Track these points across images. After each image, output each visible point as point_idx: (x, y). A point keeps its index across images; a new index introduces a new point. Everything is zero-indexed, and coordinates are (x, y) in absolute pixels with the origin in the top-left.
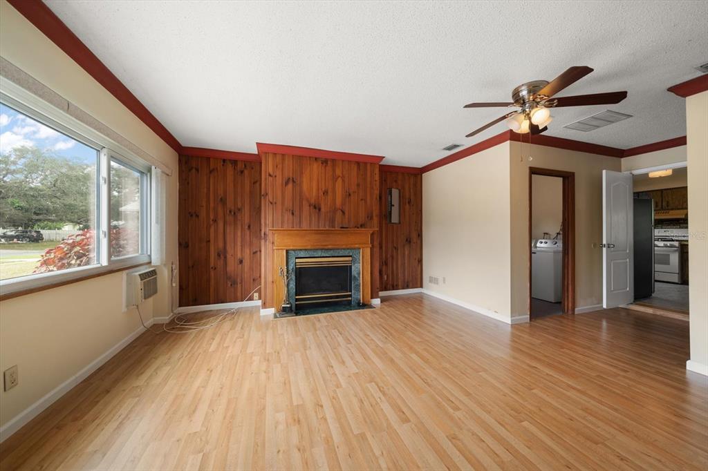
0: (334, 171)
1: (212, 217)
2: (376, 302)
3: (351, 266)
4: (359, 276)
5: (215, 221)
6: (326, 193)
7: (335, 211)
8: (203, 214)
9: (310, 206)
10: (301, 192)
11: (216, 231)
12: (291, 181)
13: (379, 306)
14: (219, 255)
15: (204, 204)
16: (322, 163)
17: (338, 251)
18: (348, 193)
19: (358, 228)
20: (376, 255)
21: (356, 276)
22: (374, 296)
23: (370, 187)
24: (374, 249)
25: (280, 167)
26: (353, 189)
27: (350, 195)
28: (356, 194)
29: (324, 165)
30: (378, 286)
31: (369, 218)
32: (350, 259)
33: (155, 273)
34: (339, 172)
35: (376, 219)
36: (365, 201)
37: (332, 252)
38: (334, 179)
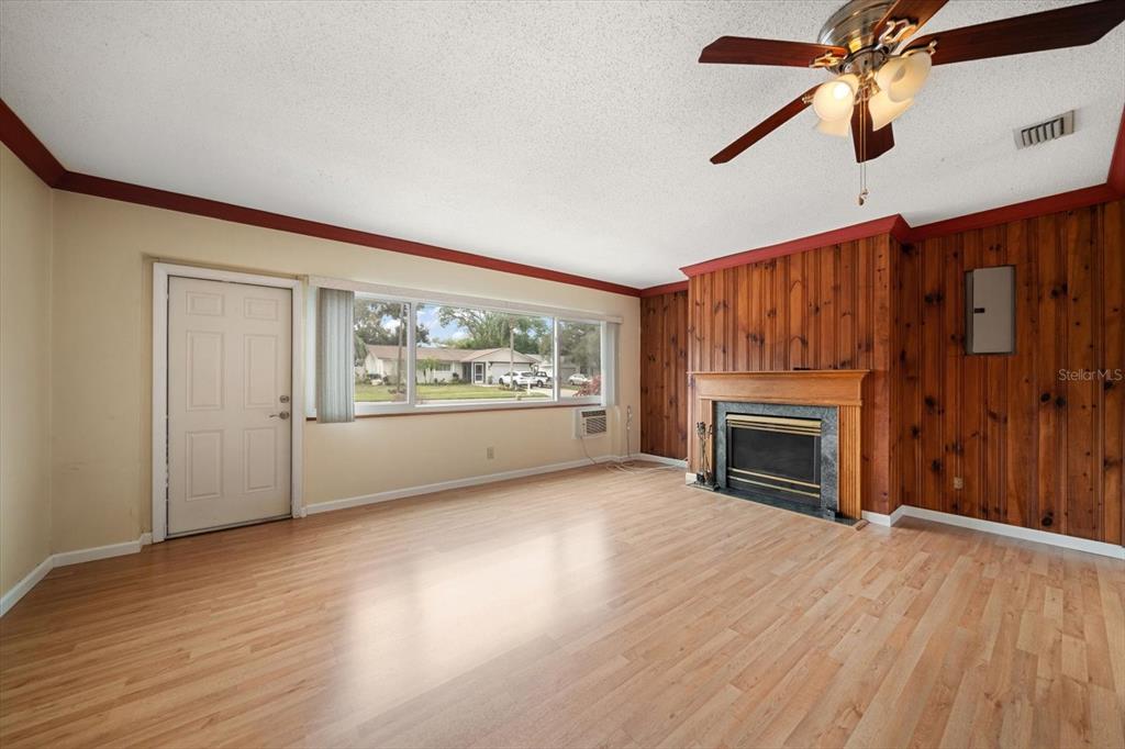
0: (787, 274)
1: (665, 360)
2: (881, 521)
3: (819, 438)
4: (835, 459)
5: (668, 364)
6: (773, 313)
7: (788, 341)
8: (658, 358)
9: (748, 337)
10: (735, 318)
11: (669, 376)
12: (722, 305)
13: (888, 532)
14: (671, 403)
15: (659, 346)
16: (766, 268)
17: (791, 408)
18: (813, 308)
19: (836, 368)
20: (881, 425)
21: (829, 457)
22: (876, 507)
23: (867, 287)
24: (877, 412)
25: (708, 289)
26: (824, 299)
27: (817, 309)
28: (832, 306)
29: (769, 270)
30: (887, 490)
31: (864, 348)
32: (818, 424)
33: (603, 413)
34: (795, 274)
35: (881, 348)
36: (854, 316)
37: (781, 409)
38: (788, 288)
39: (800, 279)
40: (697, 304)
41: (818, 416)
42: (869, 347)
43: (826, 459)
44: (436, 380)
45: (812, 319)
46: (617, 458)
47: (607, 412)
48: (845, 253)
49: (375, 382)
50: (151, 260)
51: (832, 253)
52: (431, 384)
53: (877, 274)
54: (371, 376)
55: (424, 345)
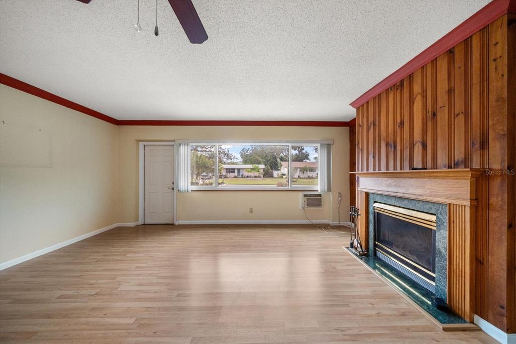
0: (411, 90)
3: (435, 232)
6: (401, 124)
7: (412, 145)
9: (386, 145)
10: (379, 132)
12: (372, 124)
16: (397, 89)
17: (413, 202)
18: (430, 114)
19: (450, 167)
20: (497, 228)
21: (443, 251)
22: (491, 317)
23: (481, 82)
24: (493, 215)
25: (365, 114)
26: (440, 104)
27: (434, 114)
28: (446, 109)
29: (399, 90)
30: (504, 302)
31: (477, 146)
32: (434, 218)
33: (320, 195)
34: (417, 88)
35: (498, 145)
36: (467, 114)
37: (406, 202)
38: (412, 102)
39: (420, 92)
40: (360, 126)
41: (434, 211)
42: (484, 145)
43: (440, 252)
44: (309, 176)
45: (430, 124)
46: (331, 223)
47: (322, 195)
48: (459, 55)
49: (284, 177)
50: (139, 141)
51: (446, 60)
52: (306, 178)
53: (492, 65)
54: (282, 174)
55: (308, 161)
